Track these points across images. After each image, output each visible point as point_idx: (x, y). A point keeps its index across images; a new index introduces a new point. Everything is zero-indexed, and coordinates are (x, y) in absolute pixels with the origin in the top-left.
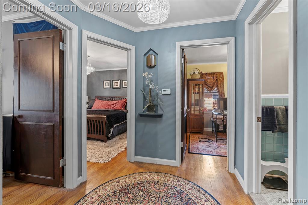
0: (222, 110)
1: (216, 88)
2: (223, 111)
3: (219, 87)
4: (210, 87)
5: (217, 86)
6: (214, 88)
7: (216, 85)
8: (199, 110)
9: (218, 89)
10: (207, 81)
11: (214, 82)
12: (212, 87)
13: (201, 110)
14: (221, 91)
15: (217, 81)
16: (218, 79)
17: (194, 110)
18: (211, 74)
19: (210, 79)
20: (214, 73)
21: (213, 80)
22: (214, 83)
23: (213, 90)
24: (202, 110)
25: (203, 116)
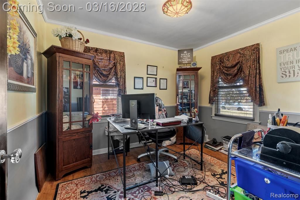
0: (134, 121)
1: (114, 79)
2: (136, 123)
3: (119, 77)
4: (104, 75)
5: (116, 74)
6: (110, 76)
7: (114, 73)
8: (82, 120)
9: (117, 79)
10: (99, 64)
11: (111, 66)
12: (107, 76)
13: (87, 119)
14: (121, 84)
15: (115, 65)
16: (117, 63)
17: (71, 123)
18: (106, 51)
19: (103, 61)
20: (111, 52)
21: (110, 63)
22: (111, 69)
23: (109, 80)
24: (89, 120)
25: (90, 131)
